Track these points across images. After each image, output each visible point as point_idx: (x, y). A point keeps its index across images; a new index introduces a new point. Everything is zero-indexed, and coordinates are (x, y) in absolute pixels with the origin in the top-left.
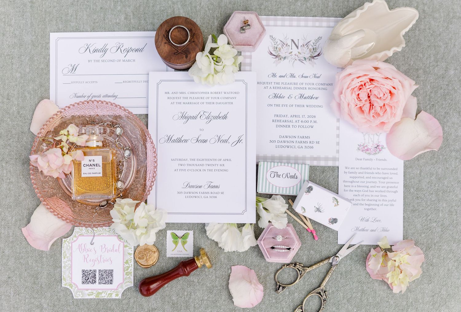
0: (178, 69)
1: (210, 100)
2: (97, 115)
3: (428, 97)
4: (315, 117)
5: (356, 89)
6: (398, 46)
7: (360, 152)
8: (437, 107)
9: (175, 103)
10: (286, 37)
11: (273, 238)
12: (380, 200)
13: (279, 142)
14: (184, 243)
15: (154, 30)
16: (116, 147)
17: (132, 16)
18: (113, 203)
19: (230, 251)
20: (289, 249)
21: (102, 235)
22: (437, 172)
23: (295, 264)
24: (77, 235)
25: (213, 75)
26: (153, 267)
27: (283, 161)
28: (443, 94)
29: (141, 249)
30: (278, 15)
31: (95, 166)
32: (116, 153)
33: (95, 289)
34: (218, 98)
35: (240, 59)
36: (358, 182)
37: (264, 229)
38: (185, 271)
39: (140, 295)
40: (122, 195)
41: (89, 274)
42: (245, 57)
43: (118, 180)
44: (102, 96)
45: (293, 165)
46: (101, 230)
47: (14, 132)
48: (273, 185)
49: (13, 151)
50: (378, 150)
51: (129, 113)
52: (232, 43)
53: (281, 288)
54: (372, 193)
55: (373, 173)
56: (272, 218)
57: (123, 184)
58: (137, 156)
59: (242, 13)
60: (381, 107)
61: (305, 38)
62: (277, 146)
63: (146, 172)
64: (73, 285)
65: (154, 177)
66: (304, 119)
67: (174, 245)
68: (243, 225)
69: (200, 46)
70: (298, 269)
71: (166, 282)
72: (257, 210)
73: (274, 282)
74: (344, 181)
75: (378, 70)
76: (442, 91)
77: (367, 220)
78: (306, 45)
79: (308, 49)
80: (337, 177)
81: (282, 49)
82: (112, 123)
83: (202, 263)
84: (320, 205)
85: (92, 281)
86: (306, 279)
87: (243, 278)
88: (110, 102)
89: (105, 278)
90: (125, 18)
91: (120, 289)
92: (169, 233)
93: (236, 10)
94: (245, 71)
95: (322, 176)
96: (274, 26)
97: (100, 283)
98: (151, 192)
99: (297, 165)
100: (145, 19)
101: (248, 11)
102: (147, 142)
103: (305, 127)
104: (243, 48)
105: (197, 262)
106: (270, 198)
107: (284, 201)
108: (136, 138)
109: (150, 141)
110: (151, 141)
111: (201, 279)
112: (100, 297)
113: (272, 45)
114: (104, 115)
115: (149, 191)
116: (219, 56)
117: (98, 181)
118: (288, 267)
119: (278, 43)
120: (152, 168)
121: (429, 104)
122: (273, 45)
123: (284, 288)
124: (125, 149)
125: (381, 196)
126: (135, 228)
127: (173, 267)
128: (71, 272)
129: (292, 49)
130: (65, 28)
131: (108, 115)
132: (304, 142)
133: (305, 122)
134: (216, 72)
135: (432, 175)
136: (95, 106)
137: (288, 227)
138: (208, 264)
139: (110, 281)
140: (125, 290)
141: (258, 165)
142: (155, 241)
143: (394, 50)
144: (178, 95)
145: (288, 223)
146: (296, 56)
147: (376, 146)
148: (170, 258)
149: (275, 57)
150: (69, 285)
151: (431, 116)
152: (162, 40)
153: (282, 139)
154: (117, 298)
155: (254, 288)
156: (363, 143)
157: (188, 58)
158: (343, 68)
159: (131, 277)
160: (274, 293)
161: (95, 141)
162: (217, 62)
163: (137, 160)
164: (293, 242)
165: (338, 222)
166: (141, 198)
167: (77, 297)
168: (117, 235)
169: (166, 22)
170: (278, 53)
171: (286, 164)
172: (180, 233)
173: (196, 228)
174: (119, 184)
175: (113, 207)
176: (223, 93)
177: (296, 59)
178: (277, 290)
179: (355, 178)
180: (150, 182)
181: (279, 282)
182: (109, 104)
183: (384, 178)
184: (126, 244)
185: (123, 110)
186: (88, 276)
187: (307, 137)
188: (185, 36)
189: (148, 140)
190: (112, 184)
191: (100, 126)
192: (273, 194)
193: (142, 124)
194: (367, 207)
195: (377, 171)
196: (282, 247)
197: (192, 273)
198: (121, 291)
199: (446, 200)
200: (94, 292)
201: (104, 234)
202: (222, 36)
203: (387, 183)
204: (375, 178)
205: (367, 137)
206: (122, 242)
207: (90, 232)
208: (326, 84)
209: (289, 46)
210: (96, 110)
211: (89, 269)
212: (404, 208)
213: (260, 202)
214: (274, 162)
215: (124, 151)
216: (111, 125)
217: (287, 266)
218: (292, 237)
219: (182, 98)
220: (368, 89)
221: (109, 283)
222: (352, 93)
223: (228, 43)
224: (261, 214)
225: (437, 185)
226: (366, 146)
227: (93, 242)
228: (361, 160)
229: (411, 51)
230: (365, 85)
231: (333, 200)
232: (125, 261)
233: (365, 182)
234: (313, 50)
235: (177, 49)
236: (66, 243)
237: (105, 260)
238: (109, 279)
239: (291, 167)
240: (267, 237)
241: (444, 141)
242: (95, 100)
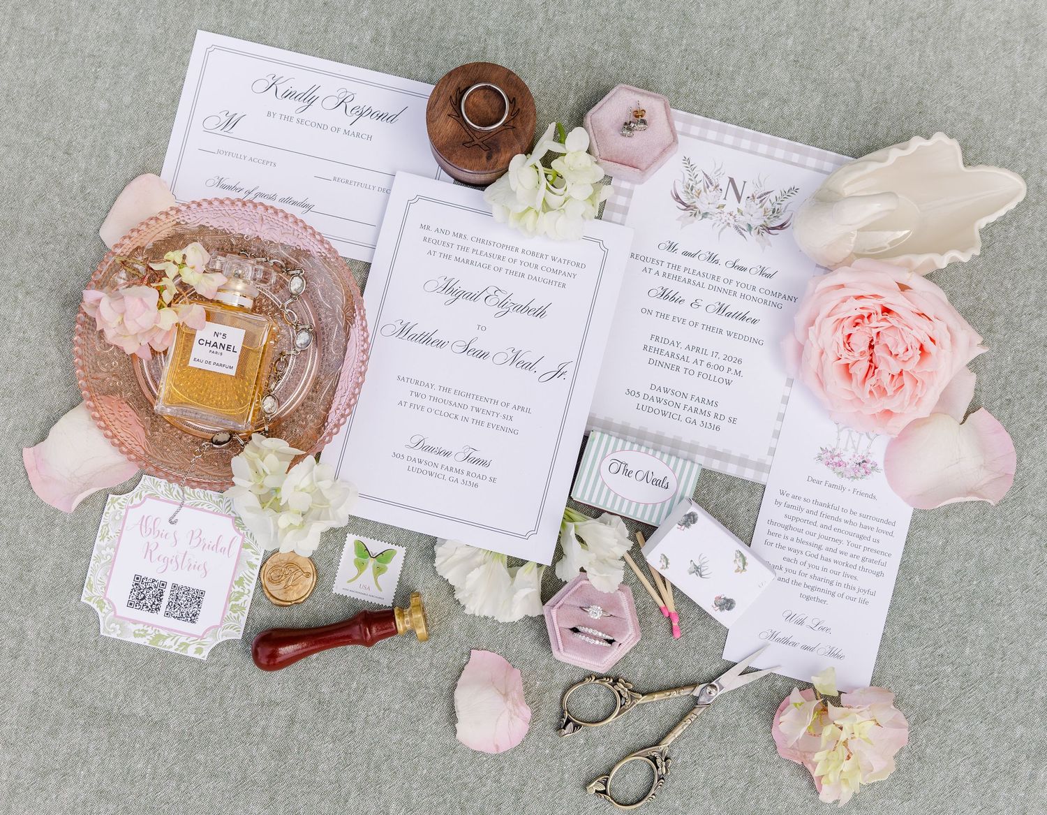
0: (462, 179)
1: (516, 267)
2: (258, 238)
3: (1002, 381)
4: (740, 361)
5: (846, 323)
6: (963, 250)
7: (822, 466)
8: (1016, 408)
9: (437, 255)
10: (719, 170)
11: (580, 607)
12: (839, 584)
13: (646, 397)
14: (379, 571)
15: (429, 81)
16: (282, 318)
17: (389, 39)
18: (242, 442)
19: (477, 614)
20: (611, 642)
21: (200, 507)
22: (982, 553)
23: (616, 681)
24: (144, 494)
25: (537, 213)
26: (295, 607)
27: (646, 442)
28: (1037, 382)
29: (280, 560)
30: (713, 117)
31: (223, 348)
32: (278, 333)
33: (153, 626)
34: (536, 267)
35: (606, 193)
36: (801, 531)
37: (566, 582)
38: (366, 635)
39: (250, 663)
40: (267, 429)
41: (148, 587)
42: (618, 191)
43: (269, 393)
44: (278, 199)
45: (666, 457)
46: (202, 495)
47: (61, 229)
48: (609, 490)
49: (48, 271)
50: (863, 471)
51: (330, 249)
52: (597, 153)
53: (571, 725)
54: (826, 565)
55: (838, 519)
56: (590, 563)
57: (276, 404)
58: (324, 350)
59: (636, 92)
60: (893, 376)
61: (760, 182)
62: (640, 407)
63: (334, 393)
64: (105, 604)
65: (349, 406)
66: (714, 361)
67: (356, 571)
68: (522, 563)
69: (525, 142)
70: (619, 692)
71: (316, 647)
72: (559, 537)
73: (557, 709)
74: (771, 522)
75: (907, 292)
76: (1037, 374)
77: (801, 622)
78: (760, 197)
79: (761, 207)
80: (755, 508)
81: (703, 193)
82: (286, 264)
83: (408, 626)
84: (704, 560)
85: (151, 606)
86: (631, 720)
87: (492, 682)
88: (293, 216)
89: (183, 606)
90: (374, 40)
91: (209, 639)
92: (351, 539)
93: (622, 82)
94: (610, 221)
95: (724, 499)
96: (699, 138)
97: (167, 614)
98: (334, 437)
99: (673, 459)
100: (416, 53)
101: (650, 90)
102: (354, 325)
103: (712, 378)
104: (619, 169)
105: (397, 620)
106: (596, 517)
107: (627, 533)
108: (330, 310)
109: (362, 325)
110: (364, 324)
111: (396, 661)
112: (160, 646)
113: (684, 179)
114: (271, 242)
115: (330, 434)
116: (561, 173)
117: (223, 386)
118: (597, 681)
119: (698, 179)
120: (350, 386)
121: (1001, 397)
122: (687, 180)
123: (577, 726)
124: (301, 327)
125: (845, 575)
126: (279, 509)
127: (341, 619)
128: (108, 574)
129: (725, 199)
130: (233, 28)
131: (282, 244)
132: (703, 413)
133: (716, 367)
134: (546, 207)
135: (969, 556)
136: (258, 217)
137: (620, 592)
138: (421, 631)
139: (191, 615)
140: (219, 645)
141: (588, 437)
142: (315, 549)
143: (953, 258)
144: (449, 239)
145: (623, 583)
146: (731, 218)
147: (861, 461)
148: (339, 597)
149: (684, 207)
150: (98, 602)
151: (999, 424)
152: (444, 107)
153: (656, 394)
154: (197, 656)
155: (510, 711)
156: (834, 446)
157: (492, 161)
158: (828, 270)
159: (241, 617)
160: (553, 733)
161: (238, 294)
162: (553, 185)
163: (322, 359)
164: (624, 629)
165: (733, 610)
166: (309, 446)
167: (109, 633)
168: (233, 515)
169: (464, 69)
170: (692, 201)
171: (651, 451)
172: (376, 546)
173: (414, 544)
174: (268, 404)
175: (242, 450)
176: (549, 258)
177: (729, 224)
178: (560, 728)
179: (797, 519)
180: (338, 416)
181: (568, 712)
182: (291, 219)
183: (861, 537)
184: (248, 540)
185: (318, 241)
186: (145, 592)
187: (710, 403)
188: (497, 110)
189: (356, 321)
190: (252, 400)
191: (258, 262)
192: (606, 511)
193: (352, 282)
194: (807, 592)
195: (848, 517)
196: (596, 633)
197: (381, 643)
198: (211, 643)
199: (986, 621)
200: (150, 631)
201: (205, 507)
202: (578, 131)
203: (866, 549)
204: (841, 532)
205: (844, 434)
206: (240, 534)
207: (175, 493)
208: (783, 295)
209: (721, 190)
210: (258, 226)
211: (150, 576)
212: (889, 615)
213: (571, 522)
214: (625, 440)
215: (297, 332)
216: (282, 267)
217: (595, 680)
218: (623, 618)
219: (455, 247)
220: (873, 329)
221: (189, 619)
222: (836, 329)
223: (589, 152)
224: (566, 549)
225: (975, 582)
226: (838, 455)
227: (175, 518)
228: (819, 482)
229: (989, 270)
230: (869, 317)
231: (736, 557)
232: (237, 579)
233: (817, 536)
234: (771, 213)
235: (472, 136)
236: (116, 505)
237: (193, 565)
238: (191, 611)
239: (661, 459)
240: (568, 602)
241: (1013, 488)
242: (262, 204)
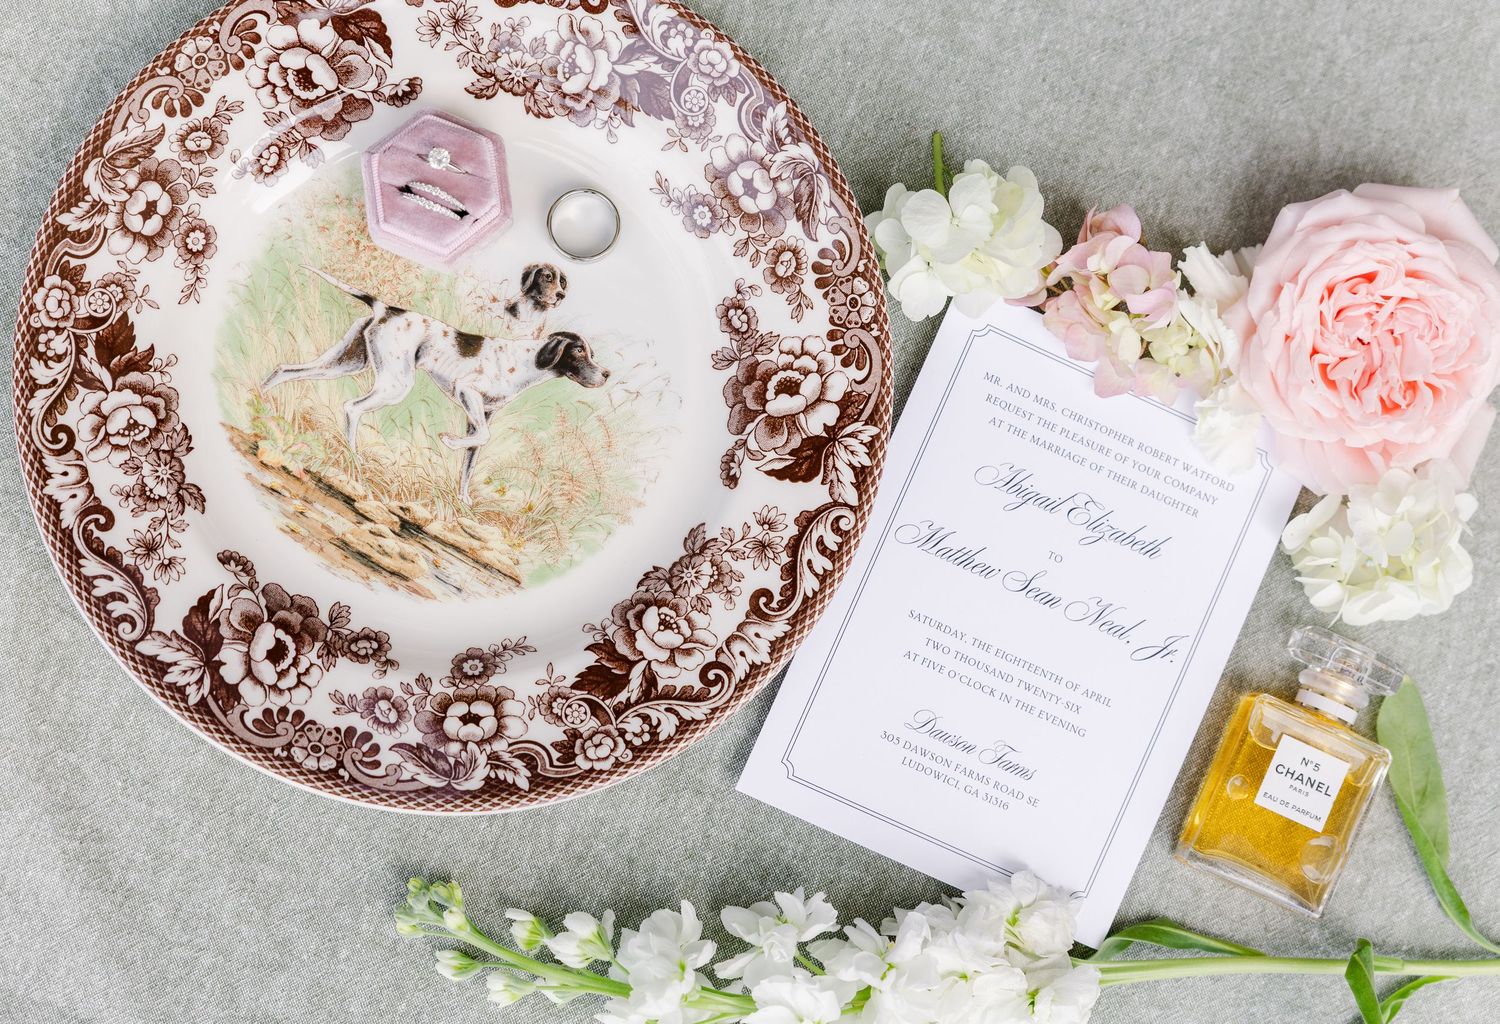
1: (1125, 469)
9: (1005, 426)
34: (1157, 475)
144: (1028, 405)
176: (1180, 465)
219: (1035, 419)
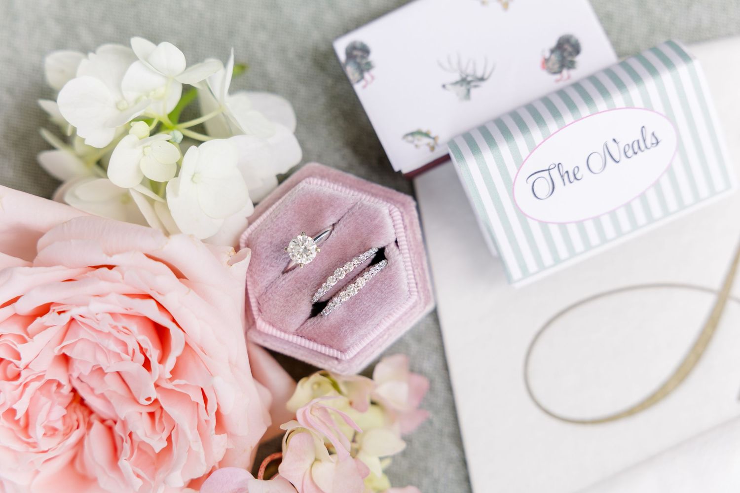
11: (283, 273)
20: (381, 255)
218: (349, 206)
